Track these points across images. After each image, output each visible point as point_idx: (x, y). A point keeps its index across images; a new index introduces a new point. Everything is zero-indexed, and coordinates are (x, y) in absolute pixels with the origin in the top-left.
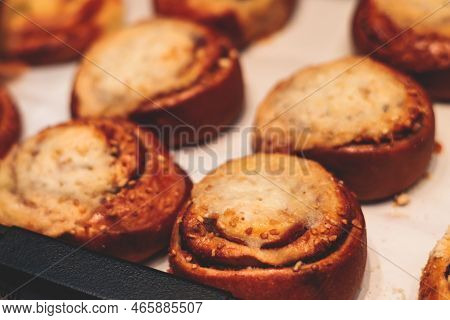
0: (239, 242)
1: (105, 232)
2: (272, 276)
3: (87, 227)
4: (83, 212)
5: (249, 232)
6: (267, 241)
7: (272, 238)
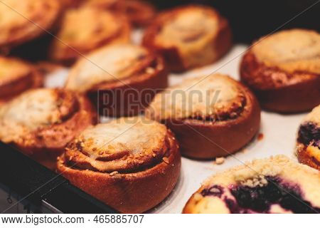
0: (86, 154)
1: (33, 144)
2: (97, 176)
3: (24, 140)
4: (25, 131)
5: (94, 150)
6: (101, 156)
7: (105, 155)
